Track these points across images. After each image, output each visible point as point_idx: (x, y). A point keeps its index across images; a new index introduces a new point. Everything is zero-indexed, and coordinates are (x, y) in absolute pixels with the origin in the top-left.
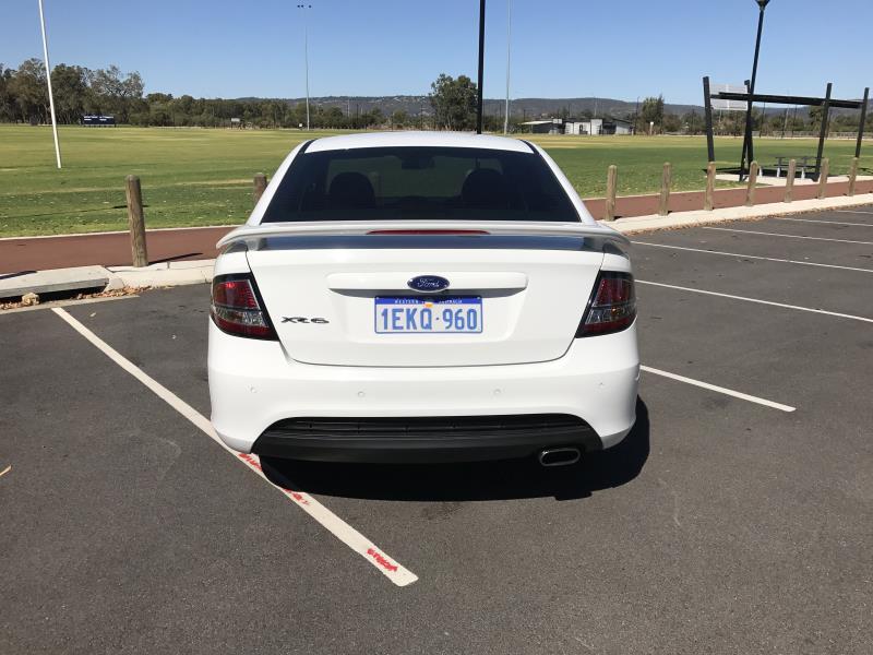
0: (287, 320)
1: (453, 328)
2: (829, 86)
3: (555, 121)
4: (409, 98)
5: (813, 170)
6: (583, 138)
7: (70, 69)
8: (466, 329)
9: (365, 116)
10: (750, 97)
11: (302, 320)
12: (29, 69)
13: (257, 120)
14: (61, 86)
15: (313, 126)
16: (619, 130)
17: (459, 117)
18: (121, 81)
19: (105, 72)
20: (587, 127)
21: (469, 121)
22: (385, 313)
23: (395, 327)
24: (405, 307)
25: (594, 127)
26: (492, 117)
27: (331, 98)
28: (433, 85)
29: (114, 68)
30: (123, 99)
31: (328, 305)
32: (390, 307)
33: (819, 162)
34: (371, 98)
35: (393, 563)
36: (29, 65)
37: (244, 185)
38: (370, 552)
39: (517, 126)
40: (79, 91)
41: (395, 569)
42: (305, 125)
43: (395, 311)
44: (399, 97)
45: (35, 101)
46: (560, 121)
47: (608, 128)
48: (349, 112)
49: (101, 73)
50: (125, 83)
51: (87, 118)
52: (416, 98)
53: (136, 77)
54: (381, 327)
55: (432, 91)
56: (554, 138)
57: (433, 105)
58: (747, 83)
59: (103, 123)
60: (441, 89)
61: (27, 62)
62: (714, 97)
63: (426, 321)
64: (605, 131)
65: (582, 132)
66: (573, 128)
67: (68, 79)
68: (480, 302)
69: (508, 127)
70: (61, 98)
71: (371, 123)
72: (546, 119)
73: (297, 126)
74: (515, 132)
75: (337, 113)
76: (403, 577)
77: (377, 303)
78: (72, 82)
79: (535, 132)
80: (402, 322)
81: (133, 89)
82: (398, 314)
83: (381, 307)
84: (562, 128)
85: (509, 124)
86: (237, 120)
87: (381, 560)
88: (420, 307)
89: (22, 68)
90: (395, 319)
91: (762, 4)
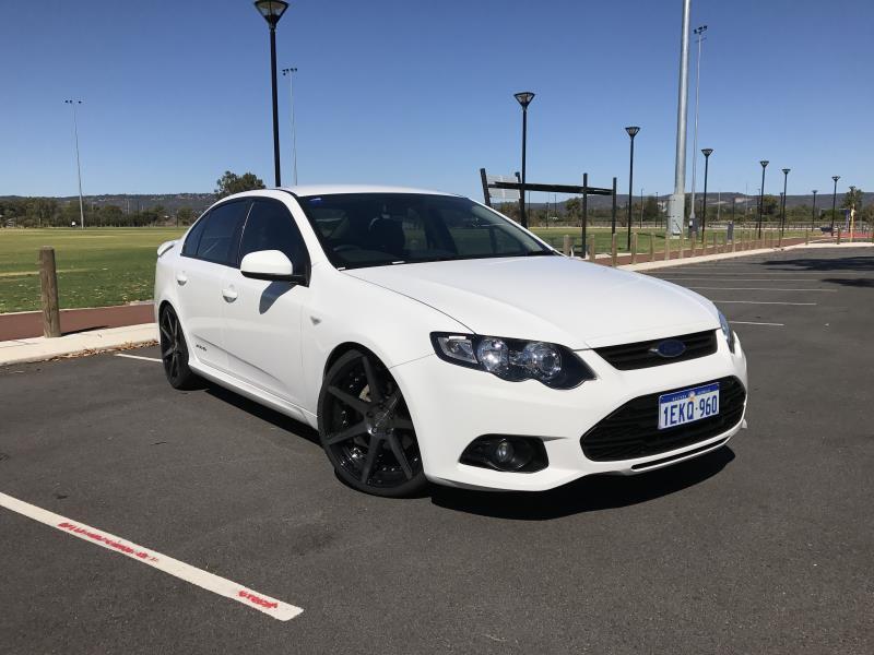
2: (585, 176)
4: (194, 195)
5: (580, 249)
9: (146, 214)
10: (523, 187)
13: (19, 218)
15: (87, 224)
27: (107, 196)
28: (219, 182)
33: (584, 242)
34: (152, 196)
35: (271, 600)
37: (14, 277)
38: (242, 594)
41: (275, 605)
42: (78, 224)
44: (183, 195)
48: (128, 210)
52: (200, 195)
55: (218, 187)
58: (517, 174)
60: (227, 185)
62: (491, 186)
71: (155, 219)
73: (69, 225)
75: (115, 210)
76: (285, 612)
87: (255, 600)
91: (525, 104)
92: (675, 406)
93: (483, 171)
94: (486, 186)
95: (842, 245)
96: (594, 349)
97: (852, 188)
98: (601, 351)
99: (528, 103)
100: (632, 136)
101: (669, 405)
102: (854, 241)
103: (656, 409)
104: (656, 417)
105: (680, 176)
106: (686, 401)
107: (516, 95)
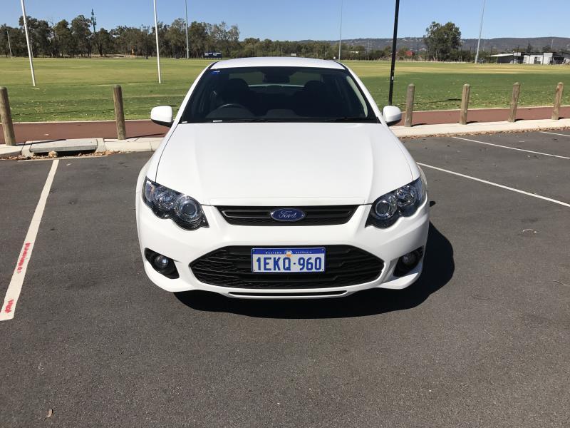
3: (515, 54)
4: (414, 39)
6: (536, 67)
7: (200, 25)
9: (378, 52)
12: (177, 24)
14: (194, 35)
16: (566, 60)
17: (443, 52)
18: (227, 31)
19: (218, 25)
20: (540, 58)
21: (451, 54)
25: (546, 58)
26: (468, 51)
27: (360, 39)
28: (427, 30)
29: (223, 23)
30: (227, 41)
36: (177, 22)
39: (486, 58)
40: (204, 37)
42: (337, 58)
44: (406, 38)
45: (179, 44)
46: (519, 54)
47: (558, 59)
49: (216, 26)
50: (229, 32)
51: (206, 54)
52: (417, 39)
53: (236, 28)
55: (427, 33)
56: (513, 66)
57: (426, 43)
59: (215, 57)
60: (433, 32)
61: (176, 21)
64: (555, 61)
65: (536, 62)
66: (529, 59)
67: (198, 30)
69: (479, 59)
70: (193, 42)
71: (383, 55)
72: (509, 53)
74: (484, 62)
78: (200, 32)
79: (499, 62)
81: (234, 35)
84: (520, 60)
85: (480, 56)
86: (295, 55)
89: (173, 24)
92: (270, 258)
96: (215, 206)
98: (220, 208)
101: (262, 256)
103: (250, 257)
104: (250, 263)
106: (282, 256)
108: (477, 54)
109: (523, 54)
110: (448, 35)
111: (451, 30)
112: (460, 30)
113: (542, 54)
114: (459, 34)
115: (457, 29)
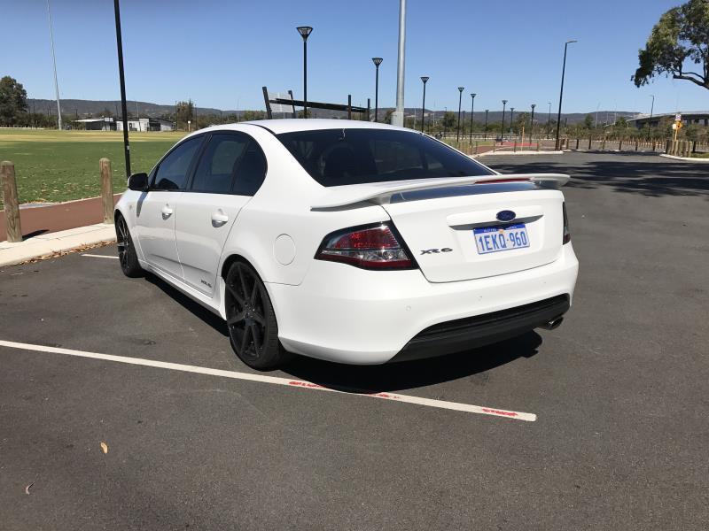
0: (424, 252)
1: (516, 246)
3: (107, 120)
8: (522, 245)
11: (435, 251)
16: (163, 127)
17: (7, 114)
20: (136, 125)
21: (18, 117)
22: (481, 240)
23: (488, 249)
24: (490, 234)
25: (141, 125)
26: (41, 115)
31: (449, 238)
32: (483, 235)
39: (71, 123)
43: (486, 237)
46: (111, 120)
47: (154, 126)
54: (481, 251)
56: (107, 134)
62: (272, 102)
63: (503, 243)
64: (152, 128)
65: (132, 129)
68: (524, 227)
69: (63, 125)
72: (97, 117)
74: (71, 128)
77: (475, 233)
79: (88, 128)
80: (491, 245)
82: (488, 240)
83: (478, 236)
84: (113, 126)
85: (63, 121)
88: (498, 233)
90: (487, 243)
91: (305, 36)
93: (265, 89)
94: (268, 102)
95: (518, 153)
97: (512, 109)
99: (307, 35)
100: (377, 65)
102: (524, 149)
105: (400, 97)
107: (298, 28)
108: (60, 119)
109: (115, 120)
110: (8, 94)
111: (11, 86)
112: (24, 88)
113: (137, 119)
114: (24, 93)
115: (20, 86)
